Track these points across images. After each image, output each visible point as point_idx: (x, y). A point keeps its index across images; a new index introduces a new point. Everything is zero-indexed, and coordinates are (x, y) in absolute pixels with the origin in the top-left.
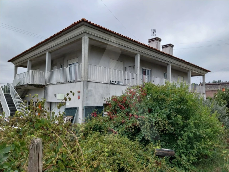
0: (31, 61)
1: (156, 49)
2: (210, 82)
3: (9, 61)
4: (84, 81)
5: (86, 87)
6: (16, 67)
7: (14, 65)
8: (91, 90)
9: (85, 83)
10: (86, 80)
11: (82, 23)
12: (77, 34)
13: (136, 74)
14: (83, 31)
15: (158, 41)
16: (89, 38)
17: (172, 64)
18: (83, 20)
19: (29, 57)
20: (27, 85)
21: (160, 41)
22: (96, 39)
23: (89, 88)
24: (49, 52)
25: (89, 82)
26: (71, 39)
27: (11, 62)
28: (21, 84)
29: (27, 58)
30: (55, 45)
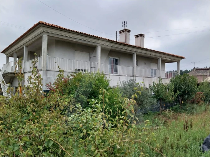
0: (16, 52)
1: (116, 41)
2: (206, 67)
3: (2, 53)
4: (43, 70)
5: (45, 75)
6: (8, 58)
7: (6, 56)
8: (49, 78)
9: (44, 71)
10: (45, 69)
11: (40, 25)
12: (39, 33)
13: (97, 63)
14: (42, 31)
15: (126, 33)
16: (48, 36)
17: (138, 53)
18: (39, 23)
19: (14, 50)
20: (9, 73)
21: (129, 32)
22: (55, 36)
23: (48, 76)
24: (26, 46)
25: (48, 72)
26: (37, 36)
27: (4, 53)
28: (6, 72)
29: (13, 50)
30: (28, 40)
